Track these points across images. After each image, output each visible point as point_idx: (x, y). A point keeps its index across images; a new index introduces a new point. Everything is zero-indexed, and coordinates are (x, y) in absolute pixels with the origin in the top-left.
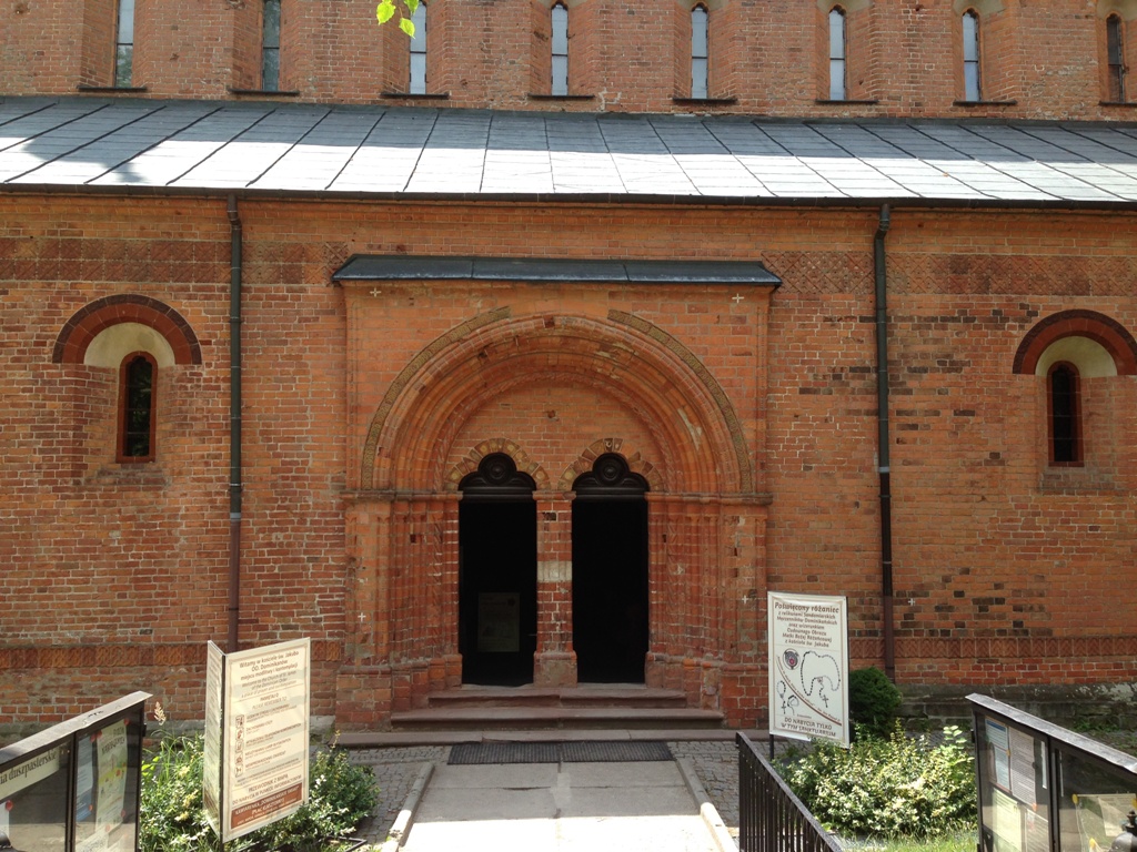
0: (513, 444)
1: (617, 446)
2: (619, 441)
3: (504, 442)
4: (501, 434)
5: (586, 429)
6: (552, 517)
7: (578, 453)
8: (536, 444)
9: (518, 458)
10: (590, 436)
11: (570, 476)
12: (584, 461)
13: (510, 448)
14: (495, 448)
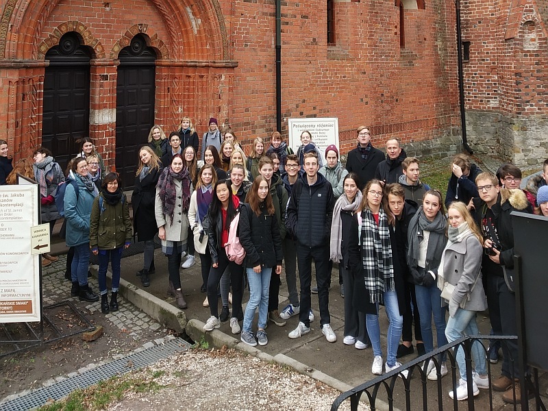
0: (83, 26)
1: (145, 29)
2: (146, 26)
3: (78, 24)
4: (76, 18)
5: (127, 17)
6: (105, 78)
7: (122, 34)
8: (97, 26)
9: (86, 35)
10: (130, 22)
11: (117, 49)
12: (126, 39)
13: (81, 28)
14: (71, 27)
